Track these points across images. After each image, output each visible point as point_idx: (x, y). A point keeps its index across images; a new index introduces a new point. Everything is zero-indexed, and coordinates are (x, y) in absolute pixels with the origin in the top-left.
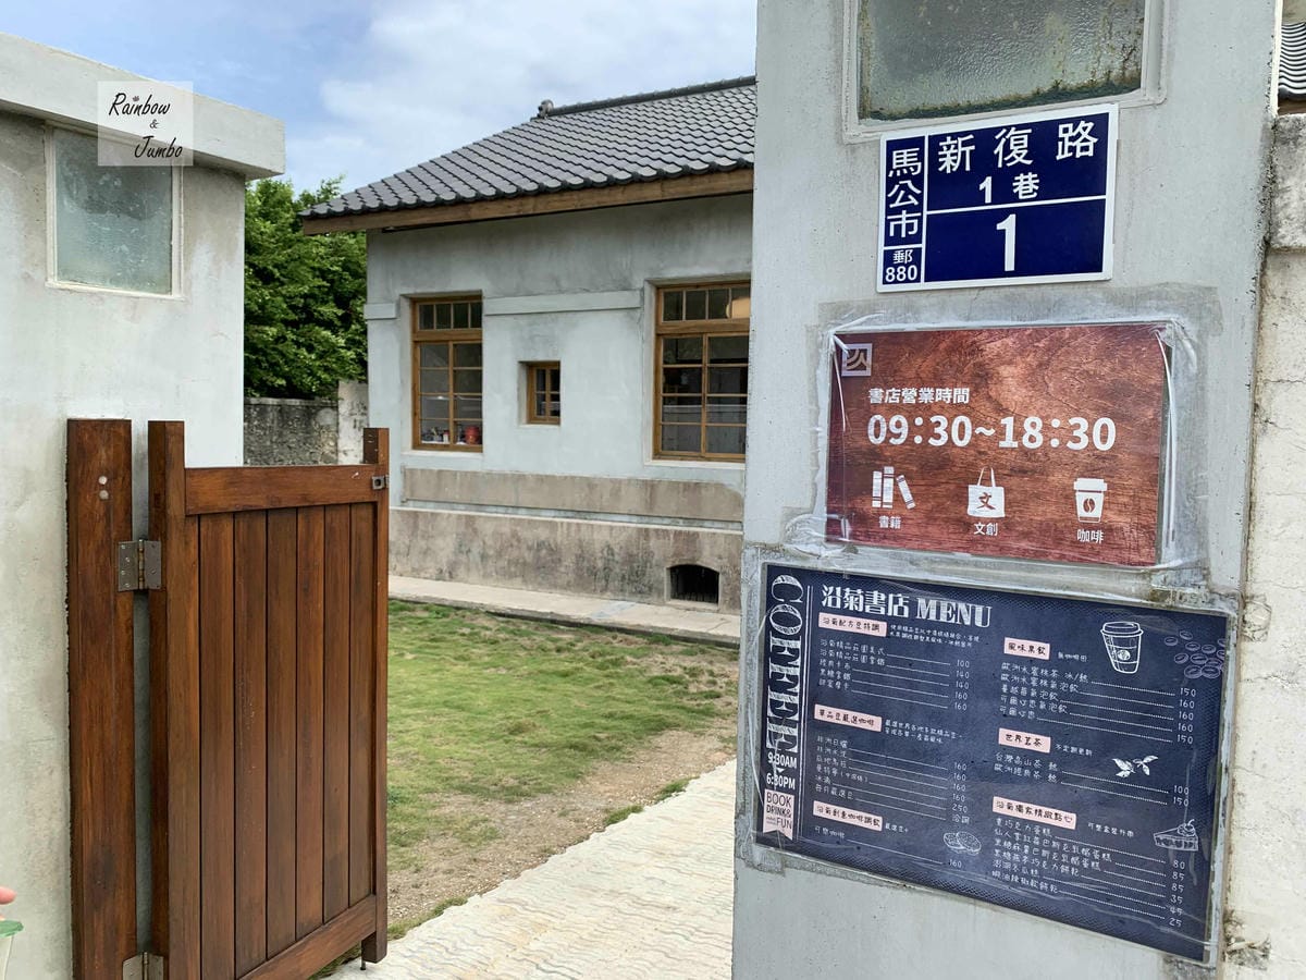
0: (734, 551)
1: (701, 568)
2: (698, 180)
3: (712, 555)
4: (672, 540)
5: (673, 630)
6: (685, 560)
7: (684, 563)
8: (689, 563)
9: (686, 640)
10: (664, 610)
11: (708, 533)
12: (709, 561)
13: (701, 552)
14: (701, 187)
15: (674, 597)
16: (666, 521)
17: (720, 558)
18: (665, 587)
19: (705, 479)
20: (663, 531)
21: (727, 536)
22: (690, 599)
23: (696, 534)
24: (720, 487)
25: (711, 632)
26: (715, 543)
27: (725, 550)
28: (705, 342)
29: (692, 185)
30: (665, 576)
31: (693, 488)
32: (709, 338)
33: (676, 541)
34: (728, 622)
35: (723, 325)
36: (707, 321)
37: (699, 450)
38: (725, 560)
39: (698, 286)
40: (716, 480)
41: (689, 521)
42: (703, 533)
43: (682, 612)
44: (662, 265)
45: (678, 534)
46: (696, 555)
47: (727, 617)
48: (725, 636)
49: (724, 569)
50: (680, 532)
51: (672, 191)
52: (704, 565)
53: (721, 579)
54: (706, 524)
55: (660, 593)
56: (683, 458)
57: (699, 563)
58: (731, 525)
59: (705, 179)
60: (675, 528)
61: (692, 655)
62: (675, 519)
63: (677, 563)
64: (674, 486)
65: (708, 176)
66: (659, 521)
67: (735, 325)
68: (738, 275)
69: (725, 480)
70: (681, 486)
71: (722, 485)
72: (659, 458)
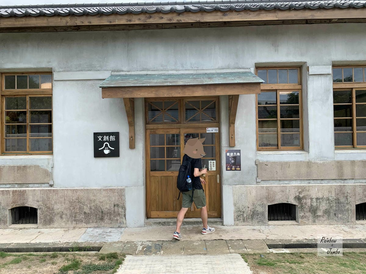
0: (45, 197)
1: (27, 207)
2: (19, 19)
3: (34, 200)
4: (11, 195)
5: (10, 244)
6: (19, 204)
7: (17, 206)
8: (21, 205)
9: (18, 250)
10: (7, 231)
11: (31, 190)
12: (32, 204)
13: (27, 200)
14: (21, 23)
15: (13, 223)
16: (8, 186)
17: (38, 201)
18: (8, 219)
19: (28, 164)
20: (6, 191)
21: (41, 190)
22: (22, 223)
23: (24, 191)
24: (37, 167)
25: (32, 242)
26: (35, 194)
27: (40, 197)
28: (28, 99)
29: (16, 22)
30: (8, 214)
31: (23, 169)
32: (30, 97)
33: (14, 196)
34: (43, 233)
35: (36, 92)
36: (28, 90)
37: (26, 150)
38: (41, 203)
39: (23, 73)
40: (34, 164)
41: (21, 185)
42: (28, 190)
43: (17, 231)
44: (3, 62)
45: (14, 192)
46: (25, 201)
47: (42, 230)
48: (40, 244)
49: (40, 207)
50: (16, 191)
51: (5, 23)
52: (29, 206)
53: (39, 212)
54: (30, 185)
55: (5, 222)
56: (17, 154)
57: (26, 205)
58: (43, 185)
59: (23, 19)
60: (12, 189)
61: (18, 263)
62: (13, 185)
63: (14, 206)
64: (12, 168)
65: (24, 18)
66: (4, 186)
67: (43, 92)
68: (43, 68)
69: (39, 163)
70: (16, 168)
71: (38, 166)
72: (4, 155)
